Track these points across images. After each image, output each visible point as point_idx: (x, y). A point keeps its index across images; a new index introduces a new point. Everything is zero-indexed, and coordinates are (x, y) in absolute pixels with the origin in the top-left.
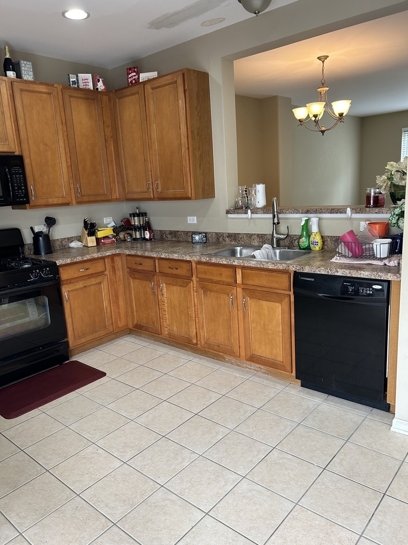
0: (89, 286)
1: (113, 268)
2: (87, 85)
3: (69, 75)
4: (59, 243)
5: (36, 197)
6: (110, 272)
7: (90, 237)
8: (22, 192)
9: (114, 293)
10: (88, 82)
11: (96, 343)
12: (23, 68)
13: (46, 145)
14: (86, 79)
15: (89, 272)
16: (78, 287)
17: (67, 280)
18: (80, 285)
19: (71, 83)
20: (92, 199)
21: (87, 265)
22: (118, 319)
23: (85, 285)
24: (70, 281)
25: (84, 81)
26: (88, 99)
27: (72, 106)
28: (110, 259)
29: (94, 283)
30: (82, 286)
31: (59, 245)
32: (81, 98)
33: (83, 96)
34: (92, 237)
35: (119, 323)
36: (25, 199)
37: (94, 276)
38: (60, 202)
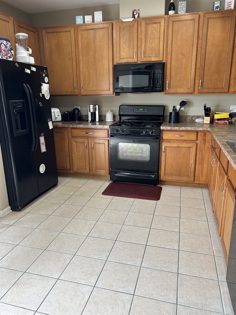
0: (182, 147)
1: (204, 140)
2: (230, 6)
3: (214, 3)
4: (190, 118)
5: (169, 87)
6: (200, 142)
7: (206, 117)
8: (159, 84)
9: (201, 157)
10: (231, 4)
11: (183, 184)
12: (179, 7)
13: (183, 55)
14: (230, 2)
15: (183, 138)
16: (173, 146)
17: (167, 140)
18: (175, 145)
19: (215, 8)
20: (211, 90)
21: (182, 134)
22: (201, 176)
23: (178, 146)
24: (169, 141)
25: (228, 4)
26: (224, 17)
27: (210, 25)
28: (203, 134)
29: (185, 146)
30: (176, 146)
31: (189, 119)
32: (218, 18)
33: (220, 16)
34: (207, 117)
35: (200, 177)
36: (160, 89)
37: (187, 142)
38: (185, 92)
